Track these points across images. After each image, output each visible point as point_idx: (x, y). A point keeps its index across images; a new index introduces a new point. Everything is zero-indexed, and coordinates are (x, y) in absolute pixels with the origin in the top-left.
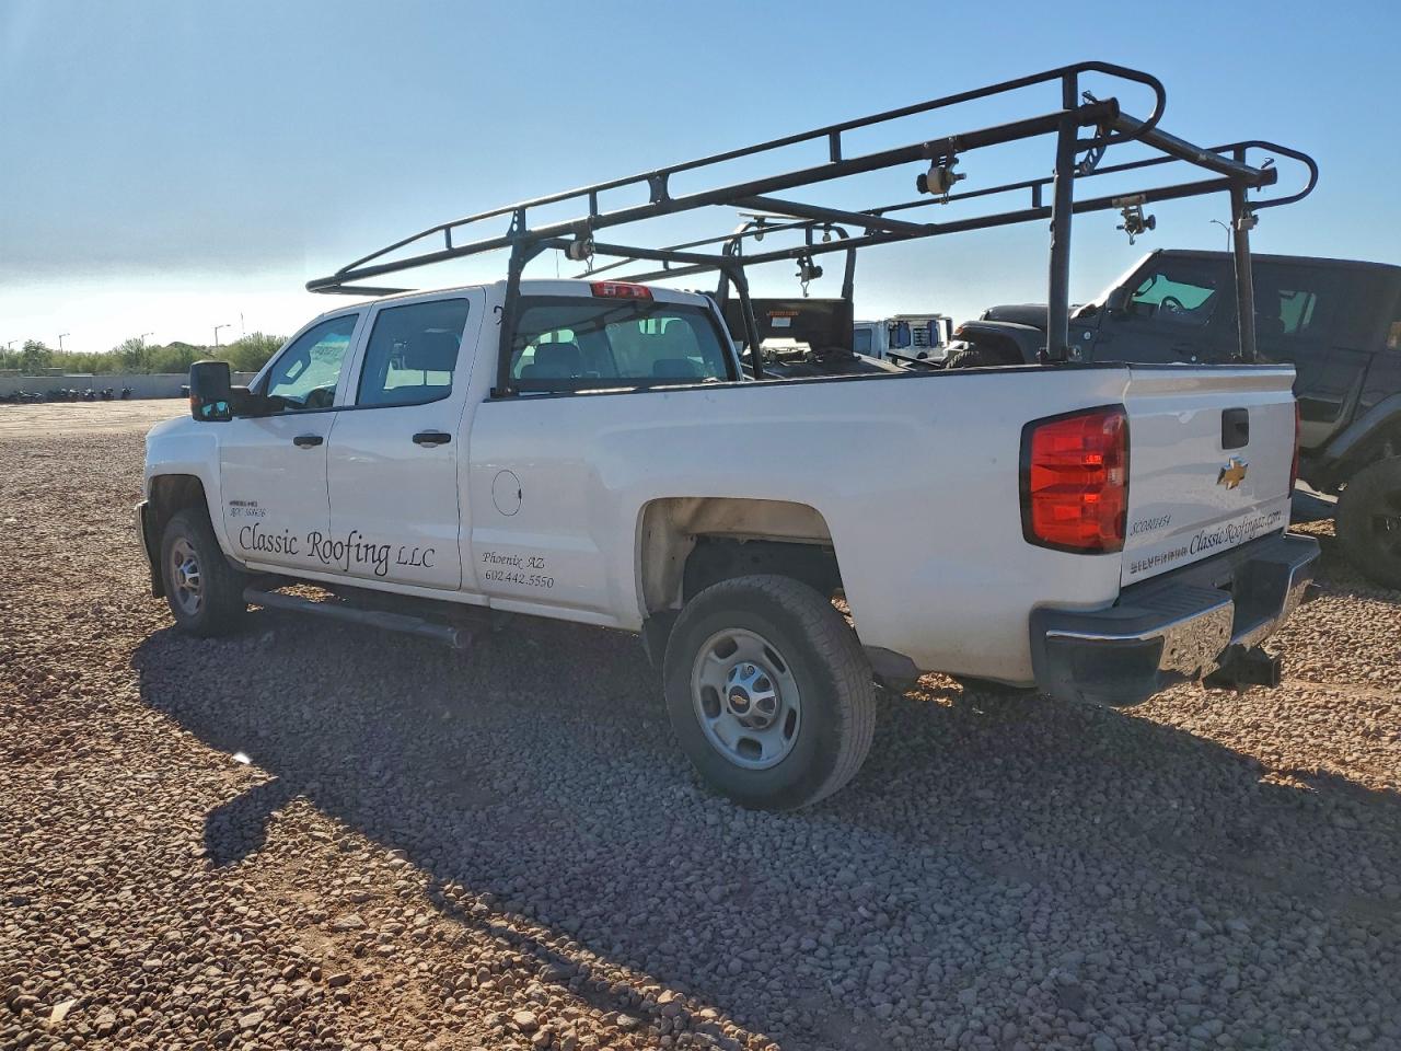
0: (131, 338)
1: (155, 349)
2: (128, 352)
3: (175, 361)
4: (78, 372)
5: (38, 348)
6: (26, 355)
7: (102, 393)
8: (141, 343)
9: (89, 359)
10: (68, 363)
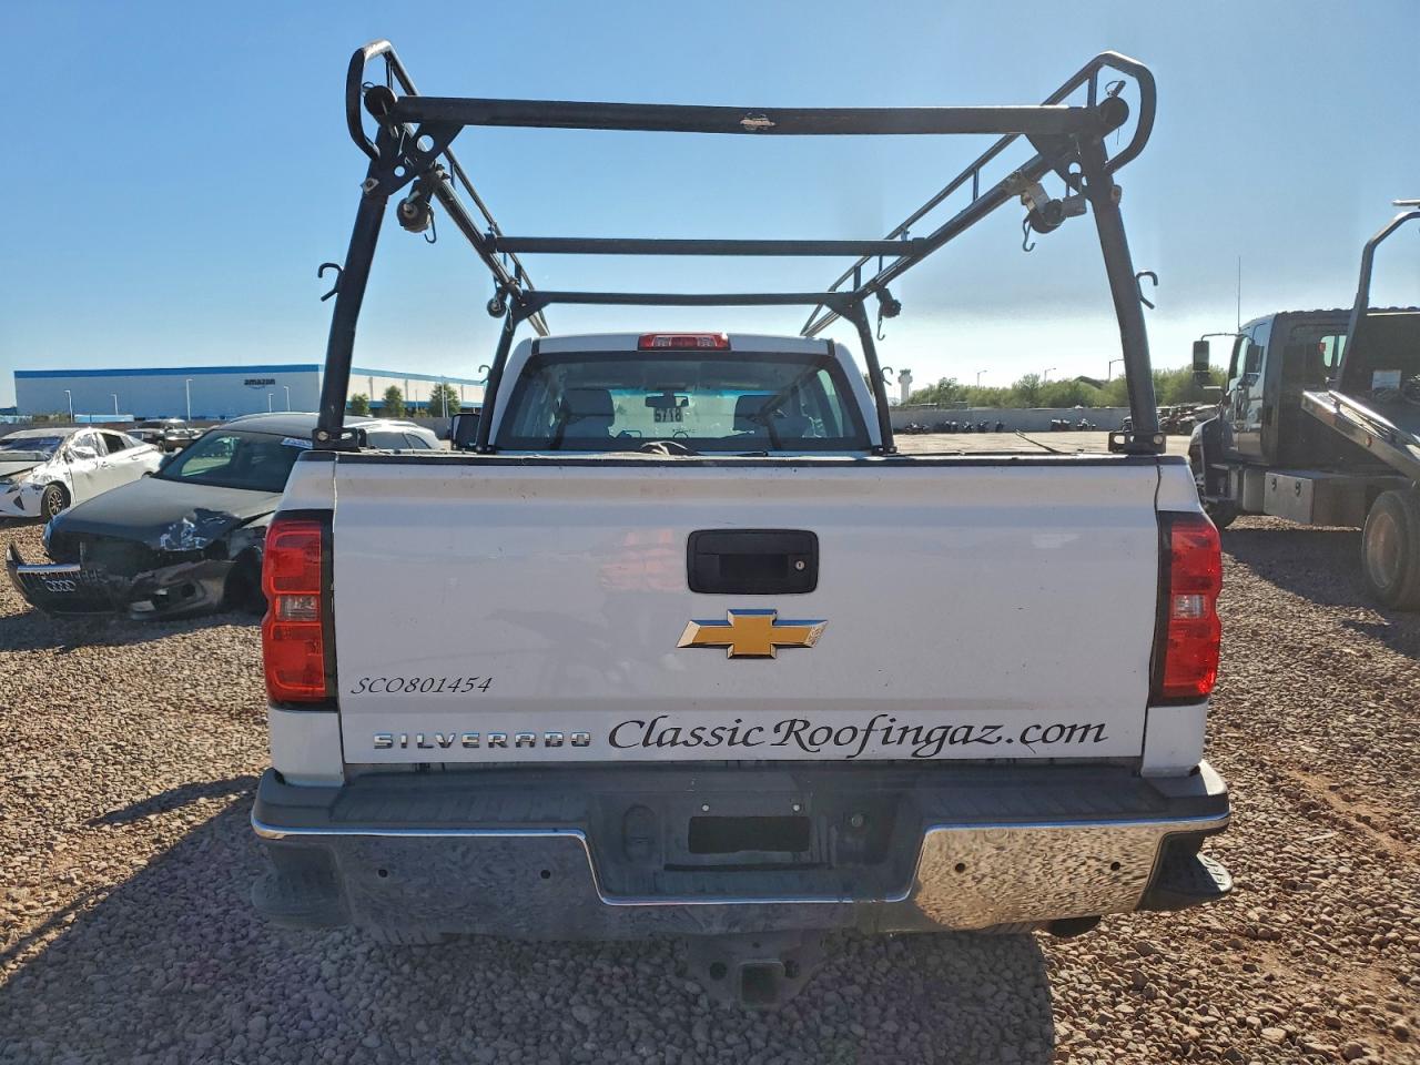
0: (1027, 373)
1: (1048, 385)
2: (1025, 386)
3: (1063, 395)
4: (985, 405)
5: (949, 385)
6: (939, 391)
7: (979, 426)
8: (1037, 377)
9: (996, 395)
10: (979, 397)
